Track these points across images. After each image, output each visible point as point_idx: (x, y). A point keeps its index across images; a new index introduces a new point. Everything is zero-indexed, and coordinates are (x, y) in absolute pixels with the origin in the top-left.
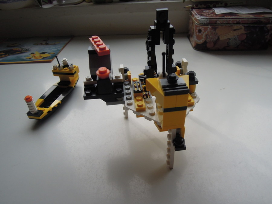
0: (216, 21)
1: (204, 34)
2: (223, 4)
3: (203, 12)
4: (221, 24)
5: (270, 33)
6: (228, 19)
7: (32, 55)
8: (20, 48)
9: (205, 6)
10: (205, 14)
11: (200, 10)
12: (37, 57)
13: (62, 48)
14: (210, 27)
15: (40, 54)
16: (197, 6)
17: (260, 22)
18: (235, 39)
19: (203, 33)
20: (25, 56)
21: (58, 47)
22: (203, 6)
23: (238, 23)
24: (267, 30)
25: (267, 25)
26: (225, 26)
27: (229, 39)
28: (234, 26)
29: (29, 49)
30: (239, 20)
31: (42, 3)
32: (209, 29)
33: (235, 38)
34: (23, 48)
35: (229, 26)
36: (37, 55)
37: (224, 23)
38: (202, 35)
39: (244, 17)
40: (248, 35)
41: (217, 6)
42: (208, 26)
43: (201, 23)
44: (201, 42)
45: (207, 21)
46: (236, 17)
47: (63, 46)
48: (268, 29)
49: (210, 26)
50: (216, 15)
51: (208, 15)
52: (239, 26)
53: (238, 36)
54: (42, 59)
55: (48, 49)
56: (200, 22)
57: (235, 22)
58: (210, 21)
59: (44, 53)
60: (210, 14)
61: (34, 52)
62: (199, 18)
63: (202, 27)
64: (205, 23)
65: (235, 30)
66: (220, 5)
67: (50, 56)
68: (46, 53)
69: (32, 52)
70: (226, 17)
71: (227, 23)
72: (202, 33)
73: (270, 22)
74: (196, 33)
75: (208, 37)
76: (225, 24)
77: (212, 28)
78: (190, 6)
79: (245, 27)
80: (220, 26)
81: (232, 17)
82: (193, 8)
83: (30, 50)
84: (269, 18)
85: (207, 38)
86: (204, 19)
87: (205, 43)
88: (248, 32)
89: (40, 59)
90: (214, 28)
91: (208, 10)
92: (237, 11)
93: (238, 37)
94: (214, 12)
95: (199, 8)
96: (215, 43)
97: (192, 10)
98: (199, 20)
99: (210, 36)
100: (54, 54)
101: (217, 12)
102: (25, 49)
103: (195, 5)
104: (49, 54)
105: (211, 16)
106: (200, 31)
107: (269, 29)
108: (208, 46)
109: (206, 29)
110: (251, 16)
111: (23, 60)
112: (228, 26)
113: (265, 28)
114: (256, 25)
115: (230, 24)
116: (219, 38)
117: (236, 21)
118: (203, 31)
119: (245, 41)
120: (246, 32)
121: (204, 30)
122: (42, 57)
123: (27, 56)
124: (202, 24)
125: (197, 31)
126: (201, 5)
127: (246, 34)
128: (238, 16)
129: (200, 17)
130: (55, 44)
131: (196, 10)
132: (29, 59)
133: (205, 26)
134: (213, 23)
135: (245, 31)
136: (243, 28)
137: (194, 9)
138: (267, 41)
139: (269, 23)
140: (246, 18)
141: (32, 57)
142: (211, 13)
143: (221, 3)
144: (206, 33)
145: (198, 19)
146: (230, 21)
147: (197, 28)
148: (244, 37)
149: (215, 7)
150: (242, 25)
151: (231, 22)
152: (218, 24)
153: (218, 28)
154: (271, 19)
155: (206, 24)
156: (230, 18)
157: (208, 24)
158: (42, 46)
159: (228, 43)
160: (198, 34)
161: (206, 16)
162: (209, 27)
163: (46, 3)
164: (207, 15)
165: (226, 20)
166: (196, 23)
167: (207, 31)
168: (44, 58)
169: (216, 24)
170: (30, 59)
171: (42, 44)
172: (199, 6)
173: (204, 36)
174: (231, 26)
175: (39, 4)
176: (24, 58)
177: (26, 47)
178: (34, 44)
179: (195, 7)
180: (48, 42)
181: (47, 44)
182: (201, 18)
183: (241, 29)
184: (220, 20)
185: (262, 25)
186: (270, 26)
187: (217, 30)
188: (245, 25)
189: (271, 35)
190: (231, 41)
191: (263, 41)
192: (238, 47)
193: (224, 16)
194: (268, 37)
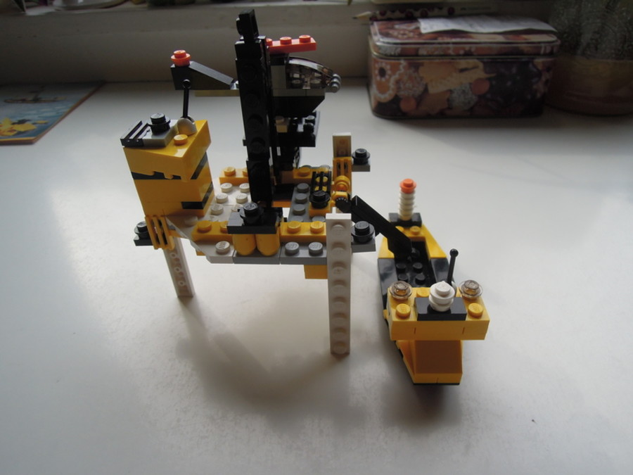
0: (417, 50)
1: (393, 79)
2: (445, 11)
3: (392, 28)
4: (430, 56)
5: (544, 79)
6: (445, 46)
9: (403, 15)
10: (395, 33)
11: (389, 24)
12: (4, 132)
13: (67, 110)
14: (403, 62)
15: (14, 124)
16: (383, 14)
17: (519, 52)
18: (464, 91)
19: (390, 76)
21: (61, 108)
22: (398, 14)
23: (468, 54)
24: (535, 70)
25: (533, 59)
26: (437, 61)
27: (451, 91)
28: (458, 61)
30: (471, 48)
31: (25, 4)
32: (401, 67)
33: (463, 88)
35: (448, 60)
36: (6, 126)
37: (436, 53)
38: (388, 81)
39: (482, 40)
40: (494, 83)
41: (429, 14)
42: (398, 60)
43: (382, 54)
44: (386, 97)
45: (396, 48)
46: (464, 40)
47: (71, 105)
48: (538, 69)
49: (405, 60)
50: (421, 35)
51: (400, 36)
52: (472, 62)
53: (470, 84)
54: (15, 135)
55: (34, 112)
56: (381, 51)
57: (462, 52)
58: (402, 49)
59: (22, 122)
60: (407, 32)
62: (379, 41)
63: (386, 63)
64: (393, 53)
65: (462, 70)
66: (436, 11)
67: (34, 130)
68: (27, 123)
70: (440, 40)
71: (442, 53)
72: (387, 77)
73: (542, 52)
74: (375, 76)
75: (402, 86)
76: (437, 56)
77: (411, 65)
78: (368, 13)
79: (484, 63)
80: (428, 61)
81: (454, 40)
82: (373, 19)
84: (539, 43)
85: (399, 89)
86: (388, 43)
87: (396, 100)
88: (493, 75)
89: (9, 137)
90: (416, 66)
91: (406, 25)
92: (471, 26)
93: (470, 87)
94: (418, 28)
95: (389, 19)
96: (420, 99)
97: (371, 24)
98: (380, 48)
99: (407, 85)
100: (45, 123)
101: (425, 29)
103: (378, 12)
104: (34, 124)
105: (409, 38)
106: (382, 72)
107: (540, 67)
108: (404, 106)
110: (501, 39)
112: (445, 61)
113: (531, 66)
114: (509, 60)
115: (449, 55)
116: (426, 90)
117: (464, 49)
118: (389, 72)
119: (489, 96)
120: (487, 76)
121: (391, 69)
122: (15, 130)
124: (386, 55)
125: (377, 72)
126: (393, 12)
127: (489, 79)
128: (471, 37)
129: (381, 40)
130: (54, 101)
131: (380, 23)
133: (393, 61)
134: (410, 55)
135: (486, 72)
136: (481, 65)
137: (377, 20)
138: (539, 95)
139: (538, 54)
140: (485, 43)
142: (410, 31)
143: (440, 9)
144: (396, 76)
145: (378, 44)
146: (449, 49)
147: (377, 66)
148: (485, 87)
149: (425, 16)
150: (478, 59)
151: (451, 52)
152: (423, 56)
153: (422, 64)
154: (543, 45)
155: (394, 56)
156: (448, 43)
157: (400, 56)
158: (24, 106)
159: (448, 100)
160: (378, 78)
161: (396, 38)
162: (400, 64)
164: (399, 34)
165: (439, 46)
167: (398, 73)
168: (20, 133)
169: (417, 55)
171: (24, 101)
172: (389, 14)
173: (392, 84)
174: (452, 61)
175: (16, 6)
178: (6, 101)
179: (379, 17)
180: (39, 96)
181: (36, 100)
182: (384, 42)
183: (475, 67)
184: (425, 46)
185: (525, 59)
186: (543, 63)
187: (421, 69)
188: (485, 60)
189: (547, 82)
190: (455, 95)
191: (529, 97)
192: (472, 109)
193: (436, 39)
194: (540, 87)
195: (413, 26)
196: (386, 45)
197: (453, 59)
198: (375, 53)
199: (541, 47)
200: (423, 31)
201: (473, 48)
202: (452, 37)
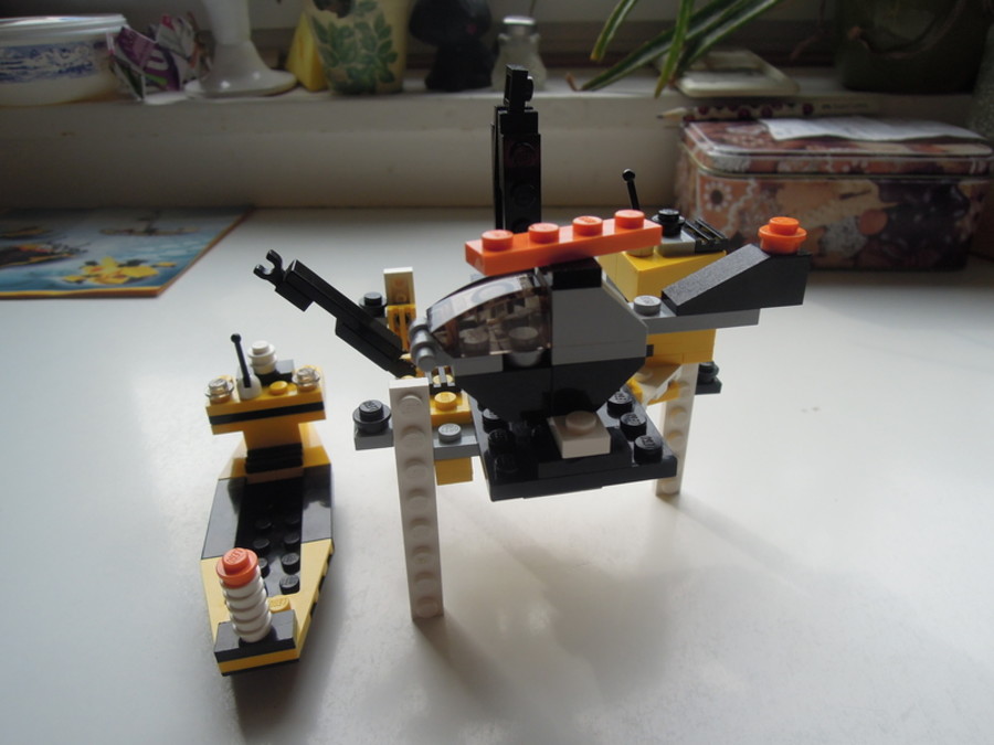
0: (776, 164)
1: (734, 209)
2: (798, 109)
3: (725, 132)
4: (795, 173)
5: (972, 211)
6: (820, 158)
7: (91, 268)
8: (49, 243)
9: (735, 114)
10: (735, 140)
11: (718, 127)
12: (107, 277)
13: (203, 247)
14: (752, 183)
15: (121, 266)
16: (704, 111)
17: (935, 170)
18: (845, 229)
19: (730, 203)
20: (61, 274)
21: (191, 244)
22: (726, 112)
23: (856, 172)
24: (960, 198)
25: (959, 180)
26: (807, 181)
27: (825, 229)
28: (839, 182)
29: (82, 249)
30: (860, 163)
31: (145, 89)
32: (749, 190)
33: (845, 224)
34: (57, 242)
35: (825, 181)
36: (109, 269)
37: (806, 169)
38: (726, 211)
39: (877, 152)
40: (894, 217)
41: (776, 112)
42: (746, 178)
43: (720, 170)
45: (743, 161)
47: (208, 240)
48: (964, 197)
49: (756, 178)
50: (775, 143)
51: (744, 143)
52: (861, 183)
53: (857, 217)
54: (126, 284)
55: (151, 249)
56: (716, 165)
57: (846, 169)
58: (753, 163)
59: (134, 263)
60: (751, 138)
61: (99, 261)
62: (711, 149)
63: (725, 184)
64: (737, 168)
65: (845, 197)
66: (785, 109)
67: (154, 276)
68: (142, 265)
69: (90, 259)
70: (810, 150)
71: (815, 169)
72: (725, 204)
73: (972, 170)
74: (704, 203)
75: (748, 219)
76: (806, 173)
77: (763, 187)
78: (681, 110)
79: (881, 187)
80: (791, 182)
81: (833, 150)
82: (689, 119)
83: (85, 251)
84: (967, 156)
85: (742, 223)
86: (730, 153)
88: (893, 205)
89: (118, 285)
90: (771, 189)
91: (744, 127)
92: (847, 130)
93: (857, 224)
94: (765, 134)
95: (713, 120)
97: (687, 126)
98: (714, 160)
99: (756, 217)
100: (173, 266)
101: (778, 133)
102: (66, 247)
103: (696, 109)
104: (154, 266)
105: (759, 146)
106: (717, 197)
107: (968, 194)
109: (738, 192)
110: (903, 150)
111: (53, 286)
112: (819, 181)
113: (953, 191)
114: (920, 182)
115: (826, 173)
117: (849, 163)
118: (728, 197)
119: (885, 237)
120: (884, 205)
121: (732, 193)
122: (124, 276)
123: (70, 273)
124: (725, 171)
125: (707, 197)
126: (719, 108)
127: (887, 211)
128: (851, 146)
129: (716, 148)
130: (180, 233)
131: (701, 124)
132: (75, 285)
133: (736, 181)
134: (767, 173)
135: (882, 199)
136: (875, 189)
137: (695, 121)
138: (963, 237)
139: (965, 174)
140: (883, 155)
141: (89, 276)
142: (758, 137)
143: (791, 105)
144: (740, 204)
145: (711, 153)
146: (826, 163)
147: (707, 187)
148: (880, 223)
149: (769, 116)
150: (871, 179)
151: (829, 168)
152: (784, 173)
153: (782, 186)
154: (973, 160)
155: (740, 172)
156: (824, 155)
157: (749, 172)
158: (131, 240)
159: (820, 242)
160: (709, 206)
161: (739, 145)
162: (747, 185)
163: (162, 89)
164: (740, 140)
165: (811, 158)
166: (703, 168)
167: (742, 199)
168: (132, 280)
169: (775, 172)
170: (79, 282)
171: (131, 232)
172: (713, 112)
173: (732, 216)
174: (830, 181)
175: (132, 90)
176: (58, 280)
177: (71, 241)
178: (102, 232)
179: (698, 116)
180: (154, 226)
181: (150, 232)
182: (722, 152)
183: (865, 192)
184: (789, 158)
185: (944, 181)
186: (973, 186)
187: (780, 194)
188: (883, 181)
189: (977, 216)
190: (830, 235)
191: (948, 239)
192: (856, 258)
193: (803, 147)
194: (965, 224)
195: (756, 130)
196: (725, 156)
197: (830, 179)
198: (705, 168)
199: (971, 163)
200: (778, 137)
201: (865, 163)
202: (828, 146)
